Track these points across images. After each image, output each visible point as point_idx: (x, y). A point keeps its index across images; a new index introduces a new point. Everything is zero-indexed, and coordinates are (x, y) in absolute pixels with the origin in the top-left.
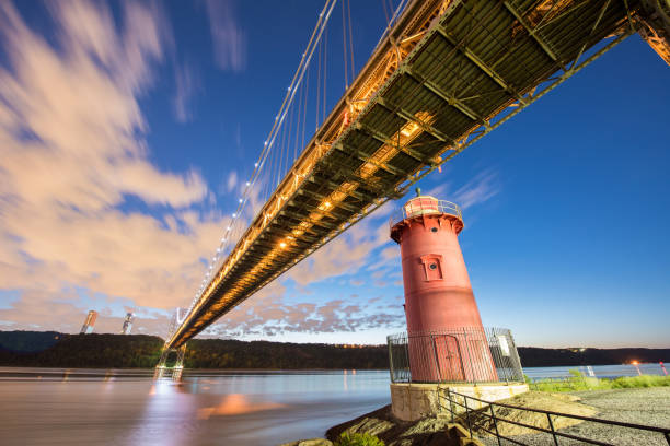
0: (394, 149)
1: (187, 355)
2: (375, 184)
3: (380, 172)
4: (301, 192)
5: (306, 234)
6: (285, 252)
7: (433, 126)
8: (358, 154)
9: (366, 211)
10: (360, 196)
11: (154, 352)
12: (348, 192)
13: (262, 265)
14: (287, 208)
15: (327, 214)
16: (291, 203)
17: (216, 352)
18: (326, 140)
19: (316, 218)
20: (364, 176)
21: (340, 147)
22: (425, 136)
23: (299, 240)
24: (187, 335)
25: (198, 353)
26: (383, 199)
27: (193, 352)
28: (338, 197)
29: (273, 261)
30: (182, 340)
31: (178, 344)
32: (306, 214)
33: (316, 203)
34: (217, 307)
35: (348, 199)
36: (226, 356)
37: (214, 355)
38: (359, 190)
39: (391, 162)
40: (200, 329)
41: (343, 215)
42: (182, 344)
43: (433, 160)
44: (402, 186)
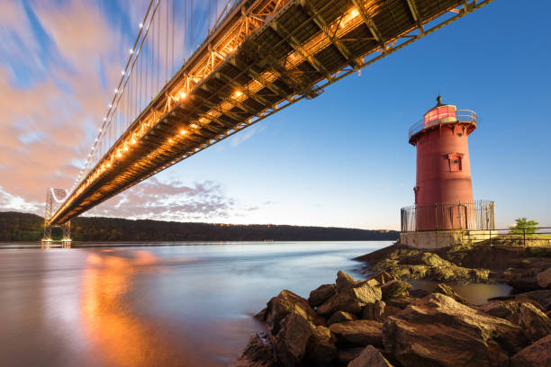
0: (328, 40)
1: (73, 230)
2: (296, 79)
3: (305, 65)
4: (218, 75)
5: (212, 123)
6: (186, 140)
7: (374, 19)
8: (289, 39)
9: (277, 107)
10: (276, 90)
11: (34, 228)
12: (266, 83)
13: (160, 151)
14: (198, 91)
15: (239, 106)
16: (204, 87)
17: (103, 228)
18: (255, 12)
19: (226, 106)
20: (288, 66)
21: (274, 26)
22: (362, 30)
23: (203, 129)
24: (71, 213)
25: (84, 228)
26: (297, 96)
27: (79, 228)
28: (256, 86)
29: (173, 147)
30: (66, 217)
31: (62, 220)
32: (217, 101)
33: (229, 91)
34: (106, 188)
35: (264, 92)
36: (114, 231)
37: (102, 231)
38: (277, 82)
39: (318, 56)
40: (86, 208)
41: (254, 108)
42: (66, 220)
43: (357, 60)
44: (320, 84)
